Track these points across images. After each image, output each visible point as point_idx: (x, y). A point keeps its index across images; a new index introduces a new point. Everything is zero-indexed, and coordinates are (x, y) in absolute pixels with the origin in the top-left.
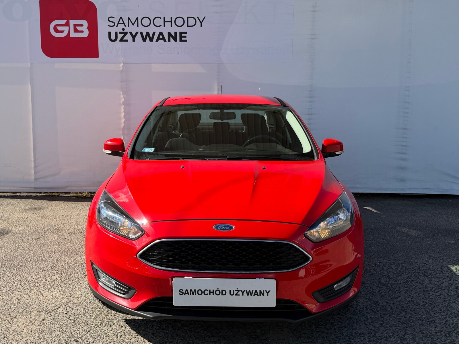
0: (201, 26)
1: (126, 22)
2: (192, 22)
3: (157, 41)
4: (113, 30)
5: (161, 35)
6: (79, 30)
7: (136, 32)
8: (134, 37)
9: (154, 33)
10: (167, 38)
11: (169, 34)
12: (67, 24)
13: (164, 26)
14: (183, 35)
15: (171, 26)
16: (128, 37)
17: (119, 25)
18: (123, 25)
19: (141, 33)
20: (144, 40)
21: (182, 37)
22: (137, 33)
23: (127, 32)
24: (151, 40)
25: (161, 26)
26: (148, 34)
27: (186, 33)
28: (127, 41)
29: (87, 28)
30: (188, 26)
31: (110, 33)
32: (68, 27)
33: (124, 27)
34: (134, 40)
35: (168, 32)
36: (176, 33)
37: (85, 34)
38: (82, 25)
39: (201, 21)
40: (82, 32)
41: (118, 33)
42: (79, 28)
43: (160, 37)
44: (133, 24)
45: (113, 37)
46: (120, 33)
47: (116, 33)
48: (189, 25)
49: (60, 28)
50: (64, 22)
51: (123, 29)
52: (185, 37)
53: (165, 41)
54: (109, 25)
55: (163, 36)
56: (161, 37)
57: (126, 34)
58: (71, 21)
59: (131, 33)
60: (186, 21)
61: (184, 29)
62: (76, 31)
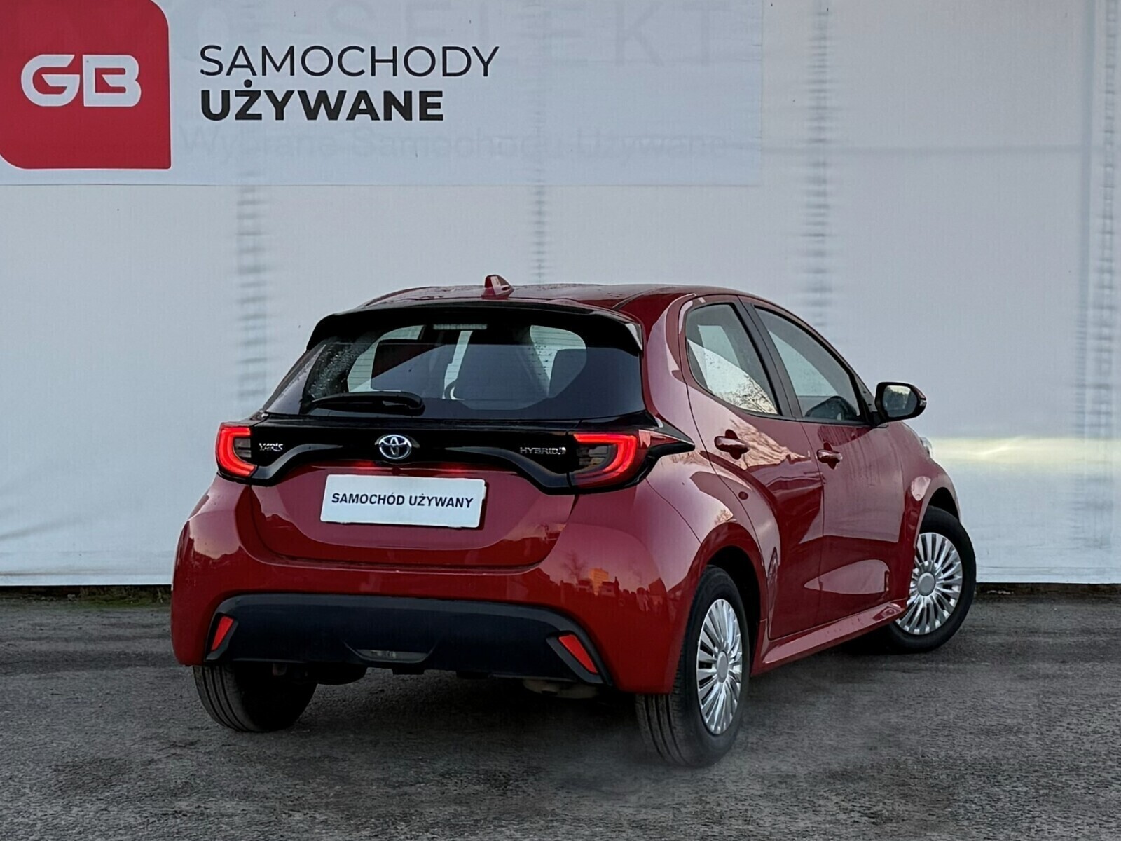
0: (486, 74)
1: (257, 63)
2: (456, 62)
3: (351, 117)
4: (216, 86)
5: (363, 101)
6: (111, 85)
7: (288, 92)
8: (279, 109)
9: (342, 95)
10: (380, 111)
11: (389, 98)
12: (76, 68)
13: (373, 74)
14: (430, 100)
15: (395, 74)
16: (263, 106)
17: (234, 70)
18: (249, 70)
19: (303, 95)
20: (312, 114)
21: (428, 106)
22: (289, 94)
23: (260, 92)
24: (333, 114)
25: (362, 72)
26: (322, 96)
27: (439, 94)
28: (258, 117)
29: (137, 80)
30: (445, 74)
31: (206, 95)
32: (78, 76)
33: (251, 77)
34: (280, 116)
35: (386, 93)
36: (408, 95)
37: (132, 96)
38: (121, 71)
39: (486, 60)
40: (122, 90)
41: (232, 94)
42: (111, 80)
43: (360, 108)
44: (278, 69)
45: (216, 107)
46: (238, 94)
47: (226, 95)
48: (448, 71)
49: (51, 80)
50: (65, 60)
51: (248, 83)
52: (438, 105)
53: (375, 117)
54: (205, 70)
55: (369, 102)
56: (363, 106)
57: (254, 96)
58: (85, 57)
59: (270, 94)
60: (439, 61)
61: (434, 81)
62: (102, 87)
